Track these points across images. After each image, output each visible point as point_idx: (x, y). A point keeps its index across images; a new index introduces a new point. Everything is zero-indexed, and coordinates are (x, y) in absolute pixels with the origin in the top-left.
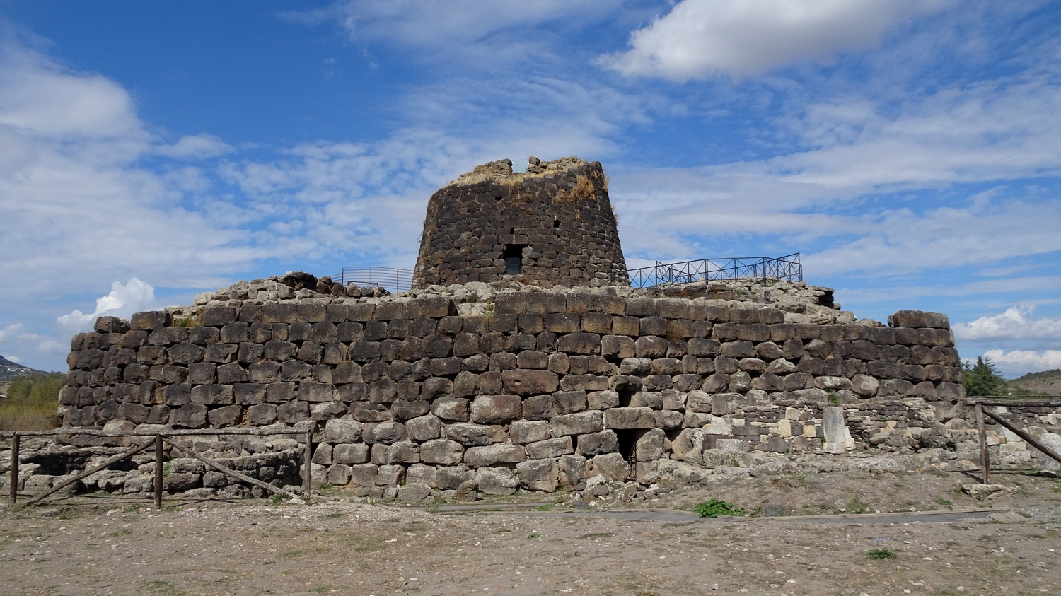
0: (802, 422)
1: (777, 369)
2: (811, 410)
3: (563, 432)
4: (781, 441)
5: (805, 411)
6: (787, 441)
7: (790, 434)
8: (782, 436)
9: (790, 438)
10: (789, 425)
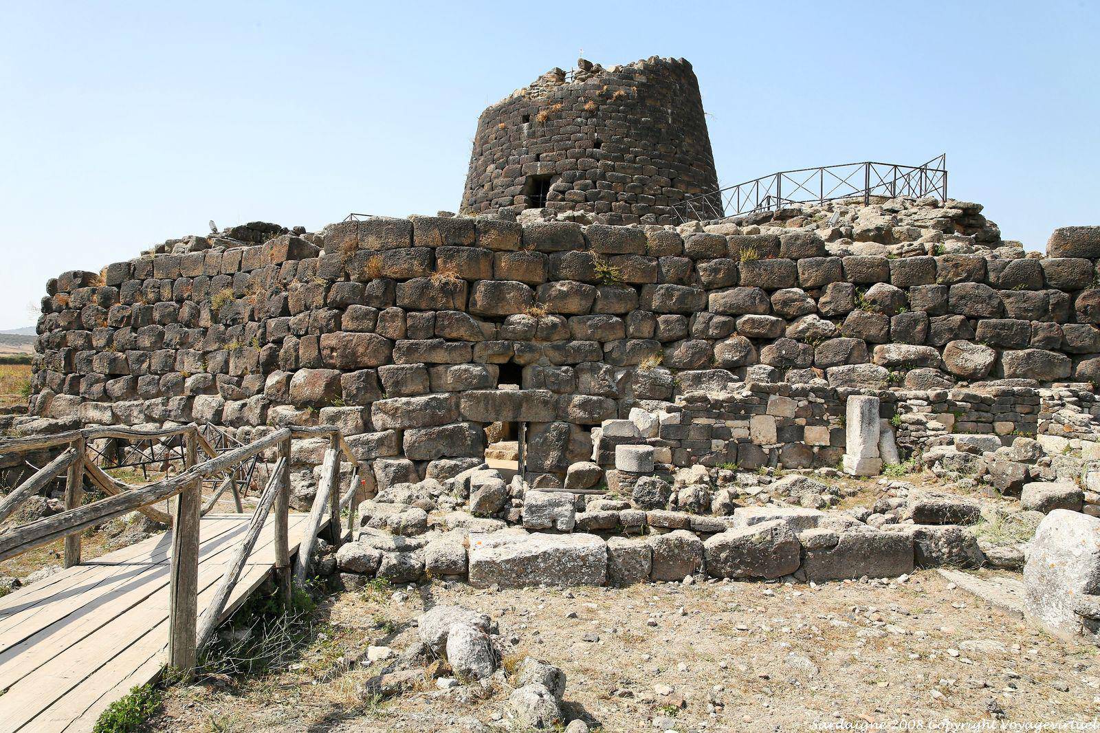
0: (801, 421)
1: (800, 332)
2: (823, 401)
3: (383, 424)
4: (754, 450)
5: (810, 402)
6: (767, 451)
7: (774, 439)
8: (756, 442)
9: (775, 446)
10: (774, 426)
